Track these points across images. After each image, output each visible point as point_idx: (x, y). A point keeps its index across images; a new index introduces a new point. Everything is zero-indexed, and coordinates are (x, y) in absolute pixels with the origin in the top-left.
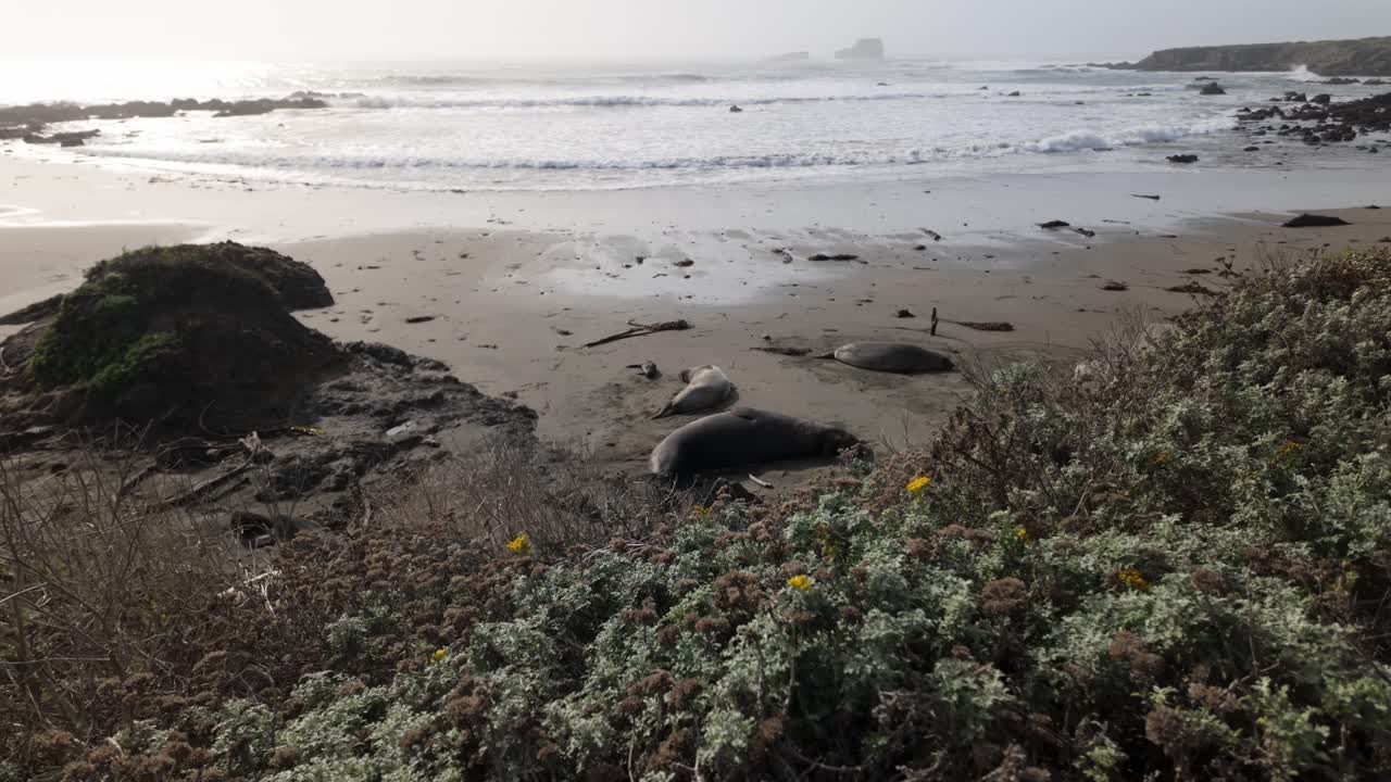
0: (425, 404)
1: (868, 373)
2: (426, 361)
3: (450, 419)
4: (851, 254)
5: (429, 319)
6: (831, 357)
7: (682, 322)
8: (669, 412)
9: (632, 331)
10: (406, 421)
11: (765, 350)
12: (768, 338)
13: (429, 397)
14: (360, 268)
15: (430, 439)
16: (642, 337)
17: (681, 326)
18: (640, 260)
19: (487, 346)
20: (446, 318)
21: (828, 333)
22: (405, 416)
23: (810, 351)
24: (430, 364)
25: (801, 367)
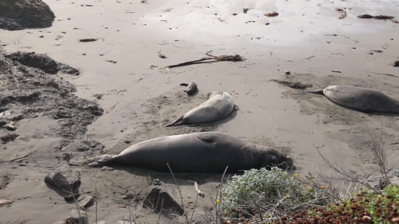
0: (24, 100)
1: (340, 109)
2: (68, 68)
3: (34, 111)
4: (389, 15)
5: (94, 40)
6: (321, 93)
7: (238, 56)
8: (180, 122)
9: (204, 59)
10: (6, 110)
11: (280, 82)
12: (288, 73)
13: (27, 95)
14: (82, 6)
15: (10, 125)
16: (208, 64)
17: (237, 59)
18: (245, 11)
19: (111, 61)
20: (103, 40)
21: (333, 74)
22: (7, 107)
23: (311, 86)
24: (69, 70)
25: (296, 98)
